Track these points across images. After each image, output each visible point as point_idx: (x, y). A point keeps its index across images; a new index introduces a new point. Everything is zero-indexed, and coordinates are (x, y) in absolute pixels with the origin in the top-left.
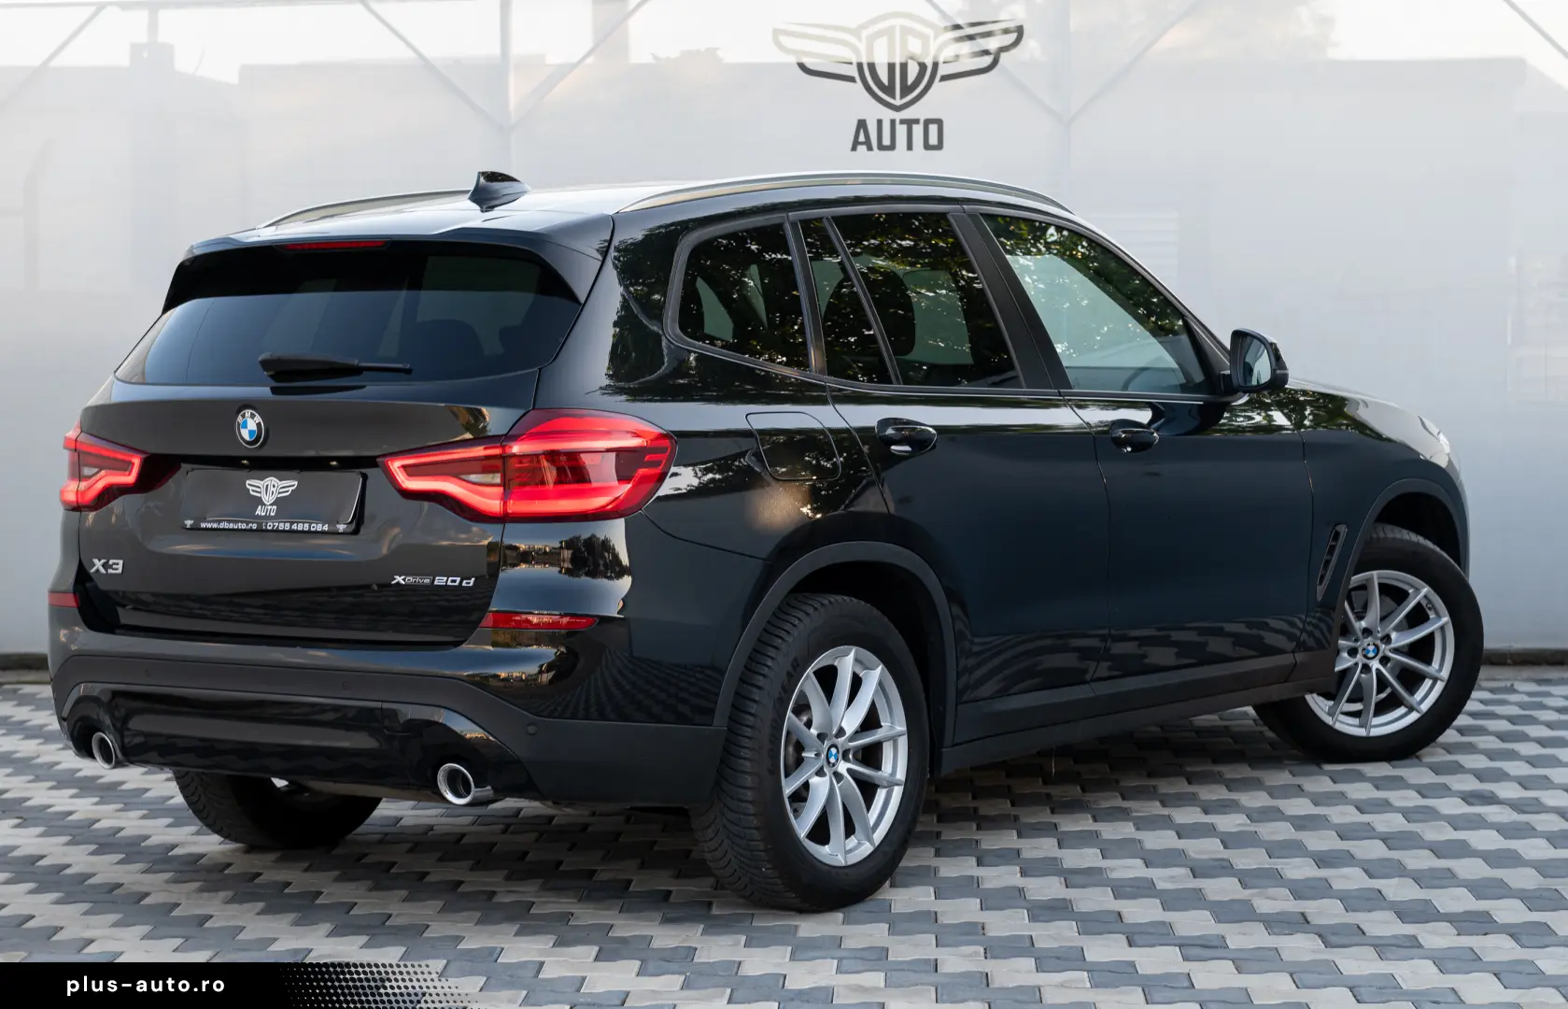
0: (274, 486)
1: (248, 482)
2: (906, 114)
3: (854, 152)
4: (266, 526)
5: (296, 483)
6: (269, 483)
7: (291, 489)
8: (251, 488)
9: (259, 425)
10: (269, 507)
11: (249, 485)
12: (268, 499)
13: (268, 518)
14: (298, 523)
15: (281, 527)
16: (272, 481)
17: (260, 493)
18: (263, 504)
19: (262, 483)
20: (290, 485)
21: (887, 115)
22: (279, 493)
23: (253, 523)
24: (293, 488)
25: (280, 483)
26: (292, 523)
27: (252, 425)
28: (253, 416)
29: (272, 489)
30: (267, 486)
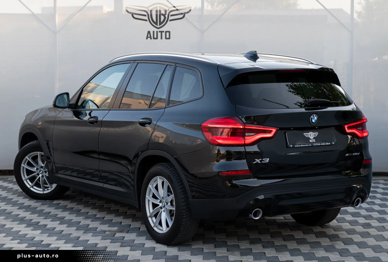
0: (312, 134)
1: (304, 134)
2: (161, 30)
3: (147, 40)
4: (314, 145)
5: (317, 133)
6: (310, 133)
8: (306, 135)
9: (317, 118)
10: (313, 140)
11: (305, 134)
12: (312, 137)
13: (313, 142)
14: (322, 143)
15: (318, 144)
16: (311, 133)
17: (309, 136)
18: (311, 139)
19: (309, 134)
20: (316, 134)
21: (155, 30)
22: (314, 136)
23: (310, 144)
24: (317, 134)
26: (321, 143)
28: (316, 116)
29: (312, 135)
30: (310, 134)
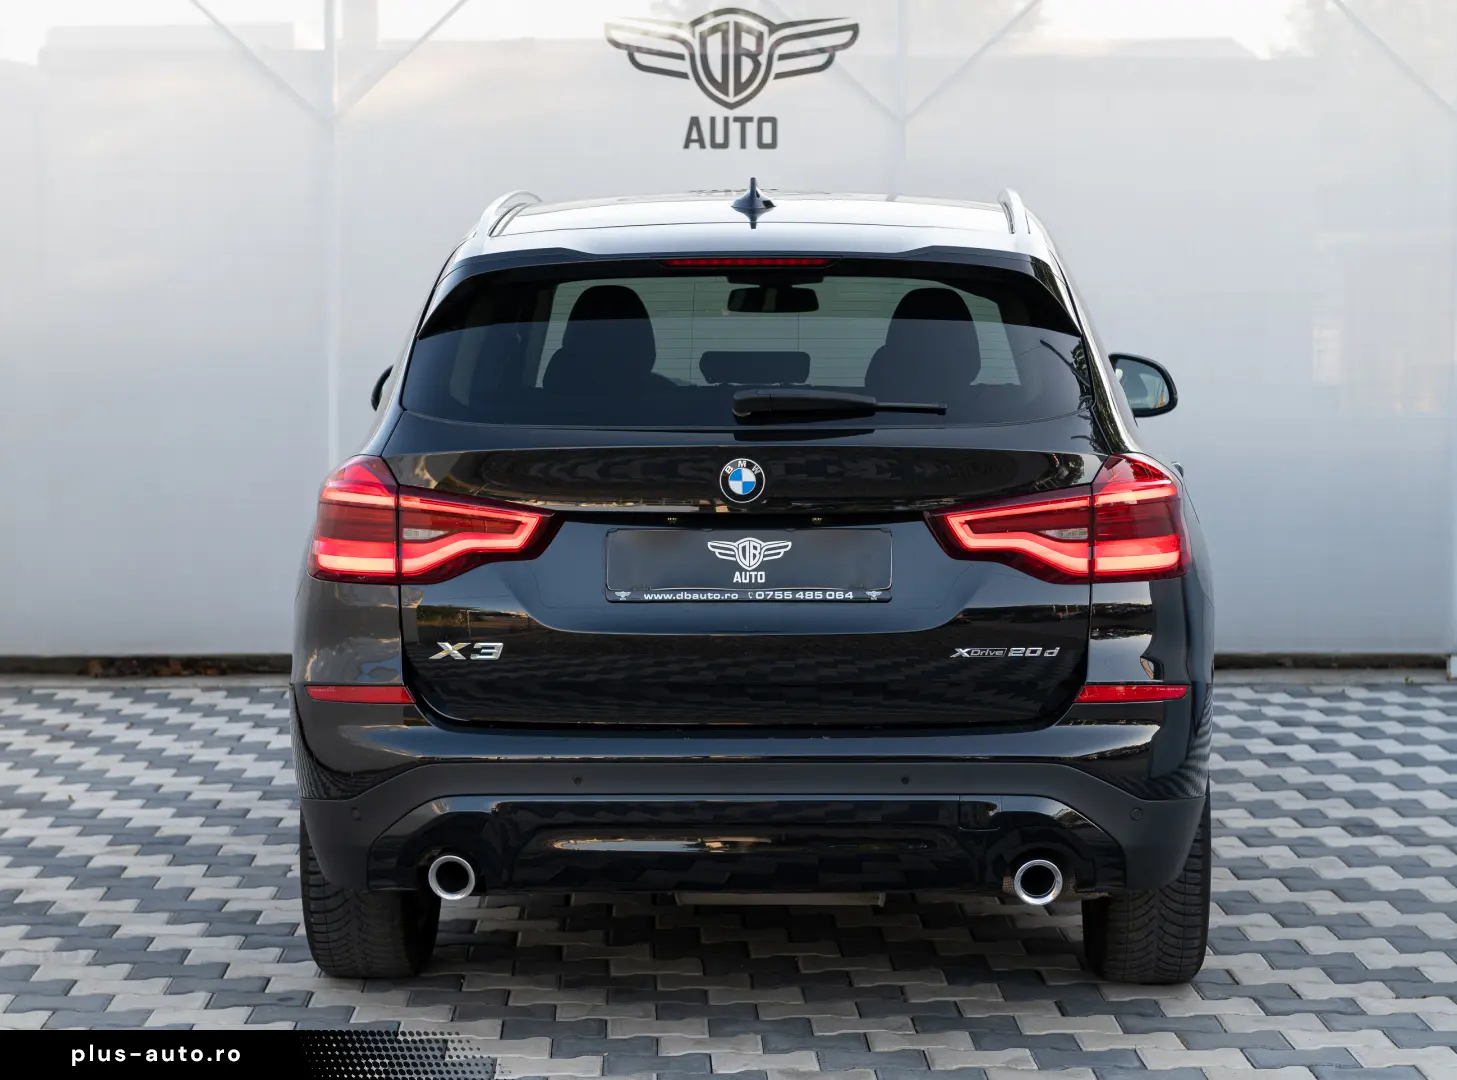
0: (755, 548)
1: (709, 544)
2: (740, 112)
3: (686, 150)
4: (754, 596)
5: (790, 544)
6: (746, 543)
7: (782, 551)
8: (717, 551)
9: (758, 476)
10: (753, 574)
11: (712, 546)
12: (749, 563)
13: (757, 586)
14: (804, 591)
15: (779, 595)
16: (749, 542)
17: (734, 556)
18: (741, 570)
19: (736, 544)
20: (780, 546)
21: (721, 112)
22: (765, 556)
23: (731, 592)
24: (786, 549)
25: (763, 544)
26: (795, 591)
27: (749, 476)
28: (749, 466)
29: (753, 551)
30: (744, 548)
